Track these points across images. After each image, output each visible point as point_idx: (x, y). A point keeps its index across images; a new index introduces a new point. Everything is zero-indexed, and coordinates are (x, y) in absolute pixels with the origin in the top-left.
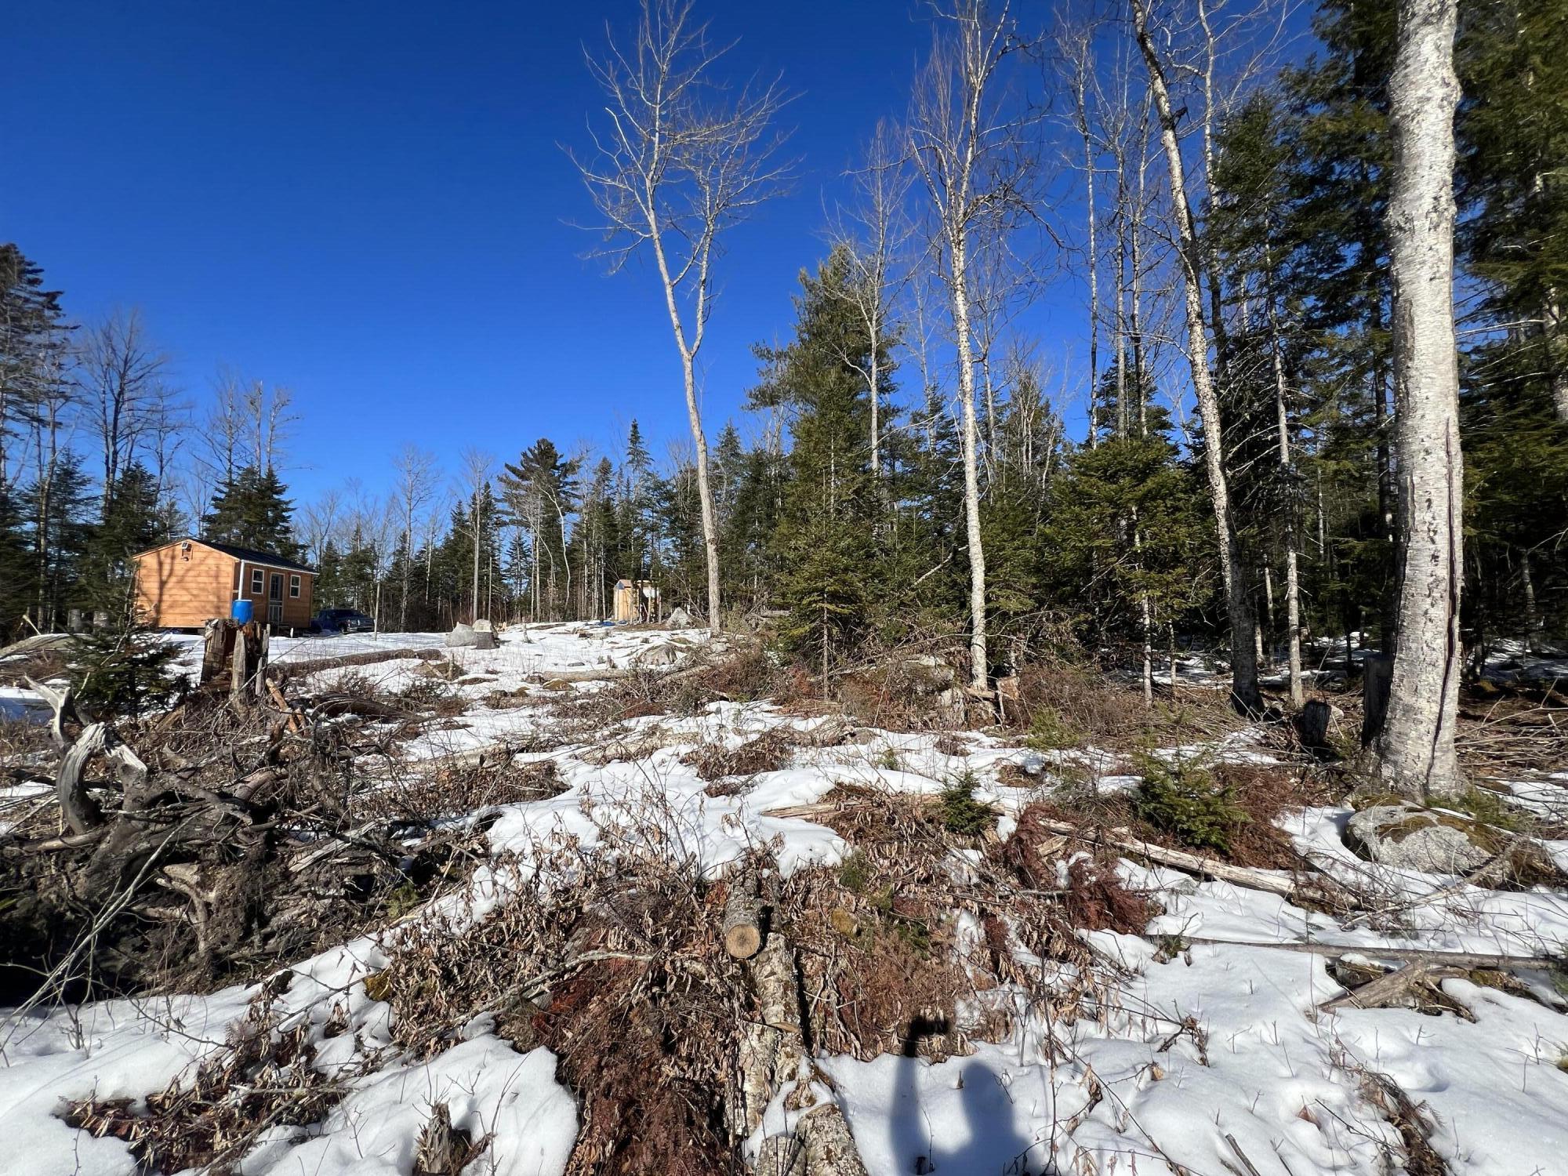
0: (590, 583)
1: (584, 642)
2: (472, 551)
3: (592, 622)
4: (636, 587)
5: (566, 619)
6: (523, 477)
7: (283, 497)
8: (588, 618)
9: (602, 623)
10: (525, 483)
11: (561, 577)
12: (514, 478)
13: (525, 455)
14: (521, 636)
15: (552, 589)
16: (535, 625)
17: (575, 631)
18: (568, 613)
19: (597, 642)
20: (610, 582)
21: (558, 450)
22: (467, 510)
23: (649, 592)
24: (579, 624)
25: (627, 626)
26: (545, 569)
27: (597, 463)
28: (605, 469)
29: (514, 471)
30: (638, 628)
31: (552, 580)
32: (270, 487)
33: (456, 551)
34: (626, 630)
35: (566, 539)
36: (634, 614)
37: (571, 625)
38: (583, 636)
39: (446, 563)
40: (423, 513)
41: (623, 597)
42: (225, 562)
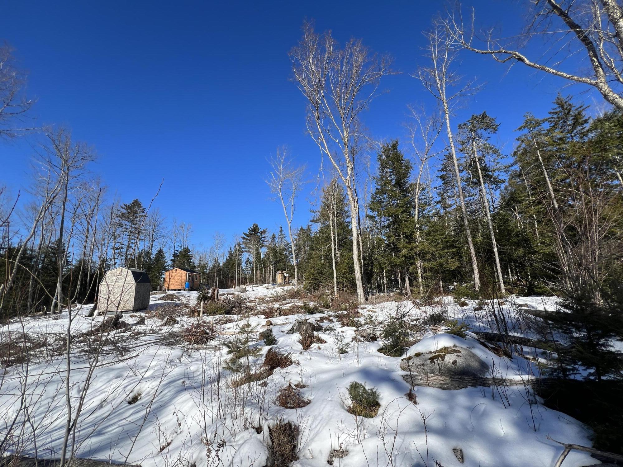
0: (269, 272)
1: (268, 290)
2: (235, 263)
3: (270, 284)
4: (282, 274)
5: (263, 284)
6: (248, 236)
7: (190, 253)
8: (269, 283)
9: (273, 285)
10: (249, 238)
11: (261, 270)
12: (245, 237)
13: (249, 229)
14: (251, 289)
15: (258, 274)
16: (254, 286)
17: (265, 287)
18: (263, 282)
19: (271, 290)
20: (276, 272)
21: (259, 227)
22: (233, 250)
23: (286, 275)
24: (266, 285)
25: (280, 285)
26: (256, 268)
27: (271, 235)
28: (274, 237)
29: (245, 234)
30: (283, 286)
31: (258, 272)
32: (187, 251)
33: (231, 263)
34: (279, 286)
35: (262, 257)
36: (282, 281)
37: (264, 285)
38: (267, 288)
39: (227, 267)
40: (220, 252)
41: (279, 277)
42: (184, 273)
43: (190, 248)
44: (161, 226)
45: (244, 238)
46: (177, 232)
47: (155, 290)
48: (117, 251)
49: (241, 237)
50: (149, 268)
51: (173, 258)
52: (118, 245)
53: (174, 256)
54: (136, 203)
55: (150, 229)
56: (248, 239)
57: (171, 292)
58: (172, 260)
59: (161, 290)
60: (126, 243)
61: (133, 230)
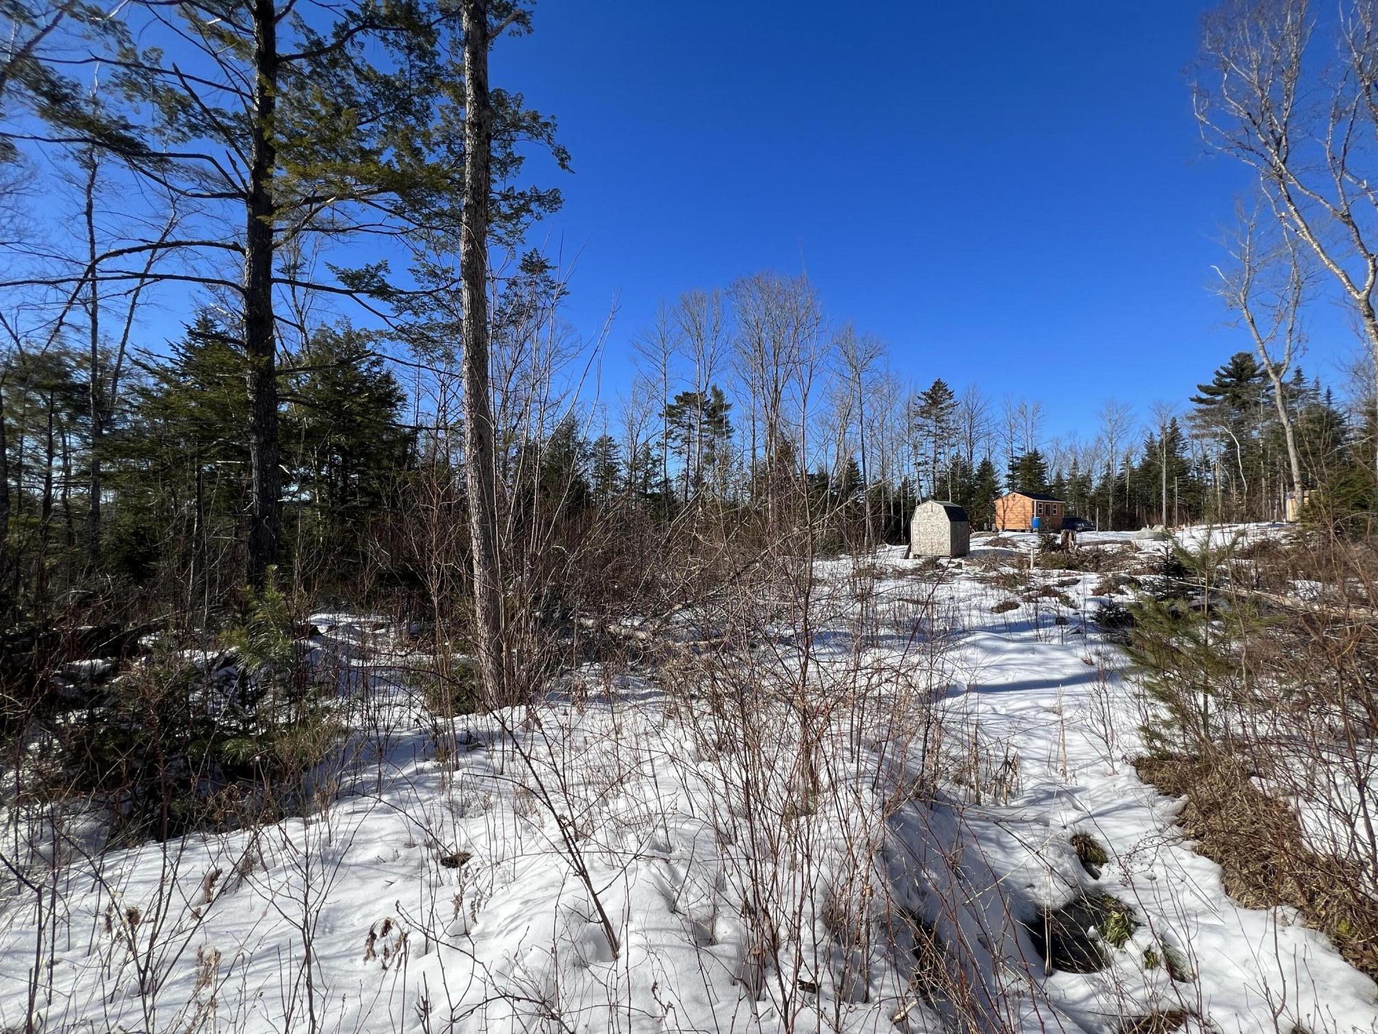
2: (1161, 473)
6: (1215, 394)
7: (1042, 461)
8: (1266, 520)
10: (1217, 398)
13: (1218, 373)
20: (1285, 493)
21: (1257, 359)
29: (1206, 389)
31: (1233, 490)
32: (1035, 456)
33: (1151, 470)
39: (1141, 481)
41: (1292, 504)
42: (1028, 501)
43: (1040, 452)
44: (984, 417)
45: (1201, 401)
46: (1013, 421)
47: (981, 529)
48: (921, 468)
49: (1192, 400)
50: (970, 492)
51: (1010, 473)
52: (920, 460)
53: (1012, 468)
54: (938, 386)
55: (964, 425)
56: (1213, 402)
57: (1007, 534)
58: (1008, 476)
59: (990, 530)
60: (932, 455)
61: (939, 432)
